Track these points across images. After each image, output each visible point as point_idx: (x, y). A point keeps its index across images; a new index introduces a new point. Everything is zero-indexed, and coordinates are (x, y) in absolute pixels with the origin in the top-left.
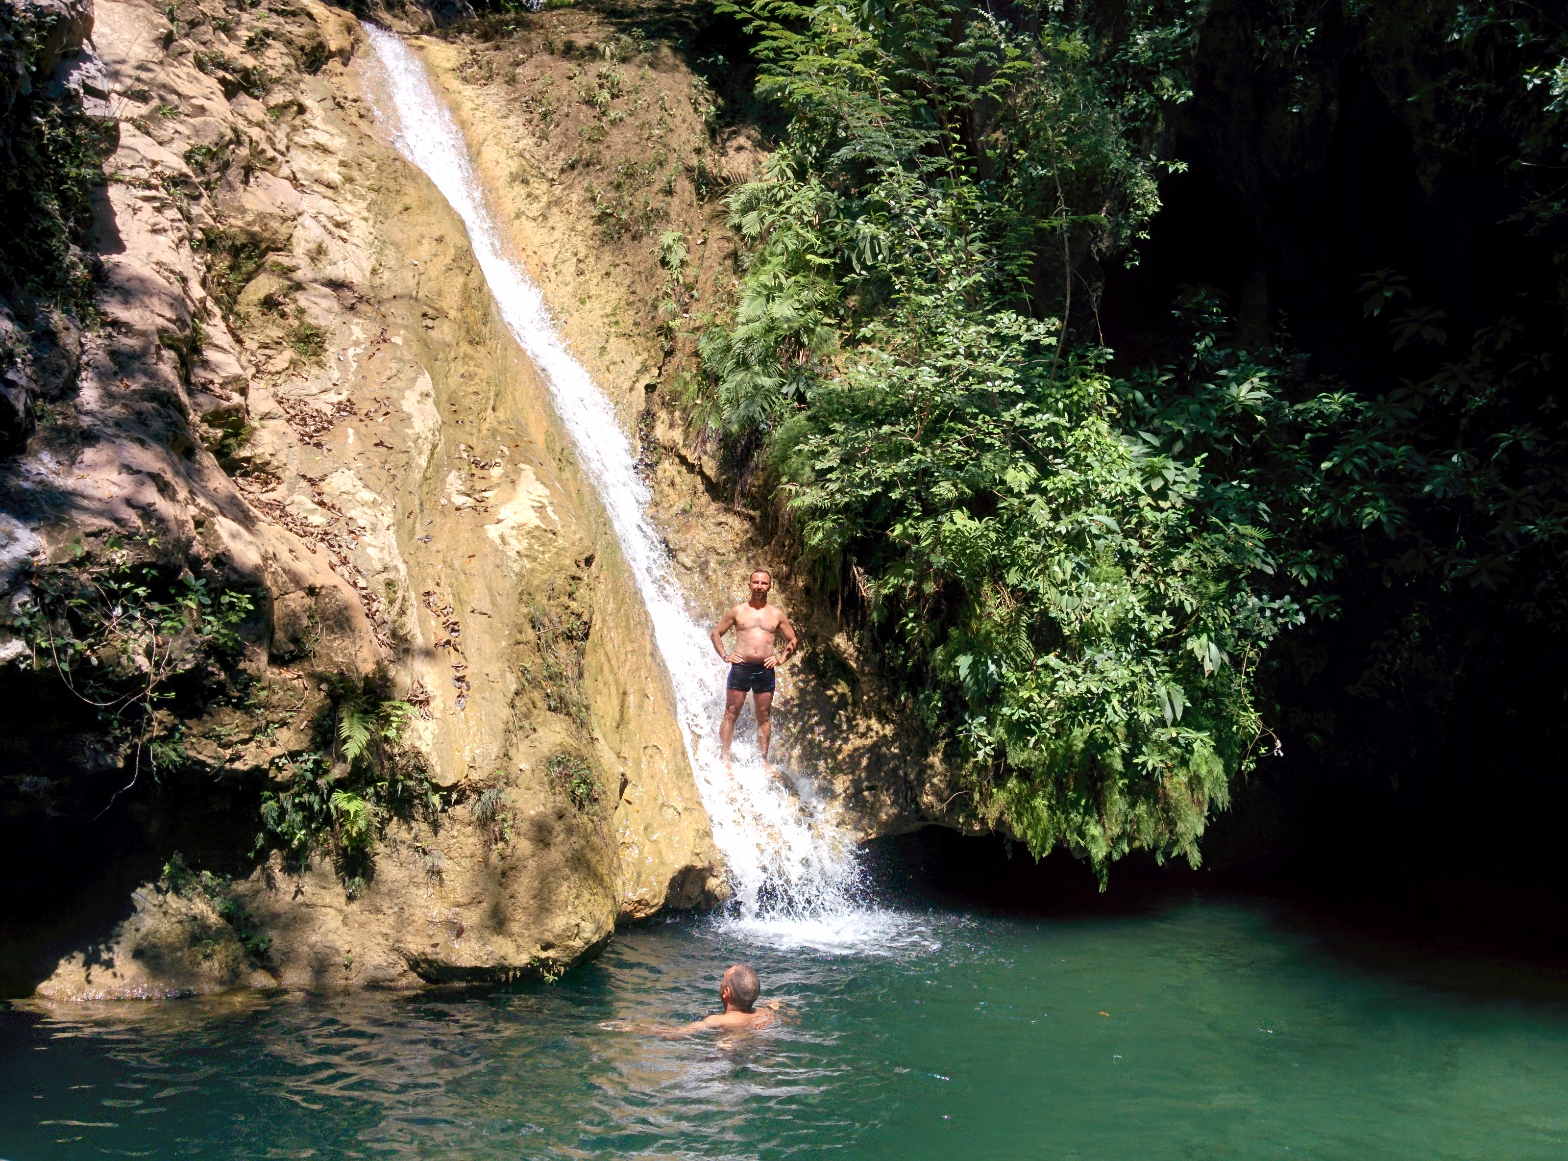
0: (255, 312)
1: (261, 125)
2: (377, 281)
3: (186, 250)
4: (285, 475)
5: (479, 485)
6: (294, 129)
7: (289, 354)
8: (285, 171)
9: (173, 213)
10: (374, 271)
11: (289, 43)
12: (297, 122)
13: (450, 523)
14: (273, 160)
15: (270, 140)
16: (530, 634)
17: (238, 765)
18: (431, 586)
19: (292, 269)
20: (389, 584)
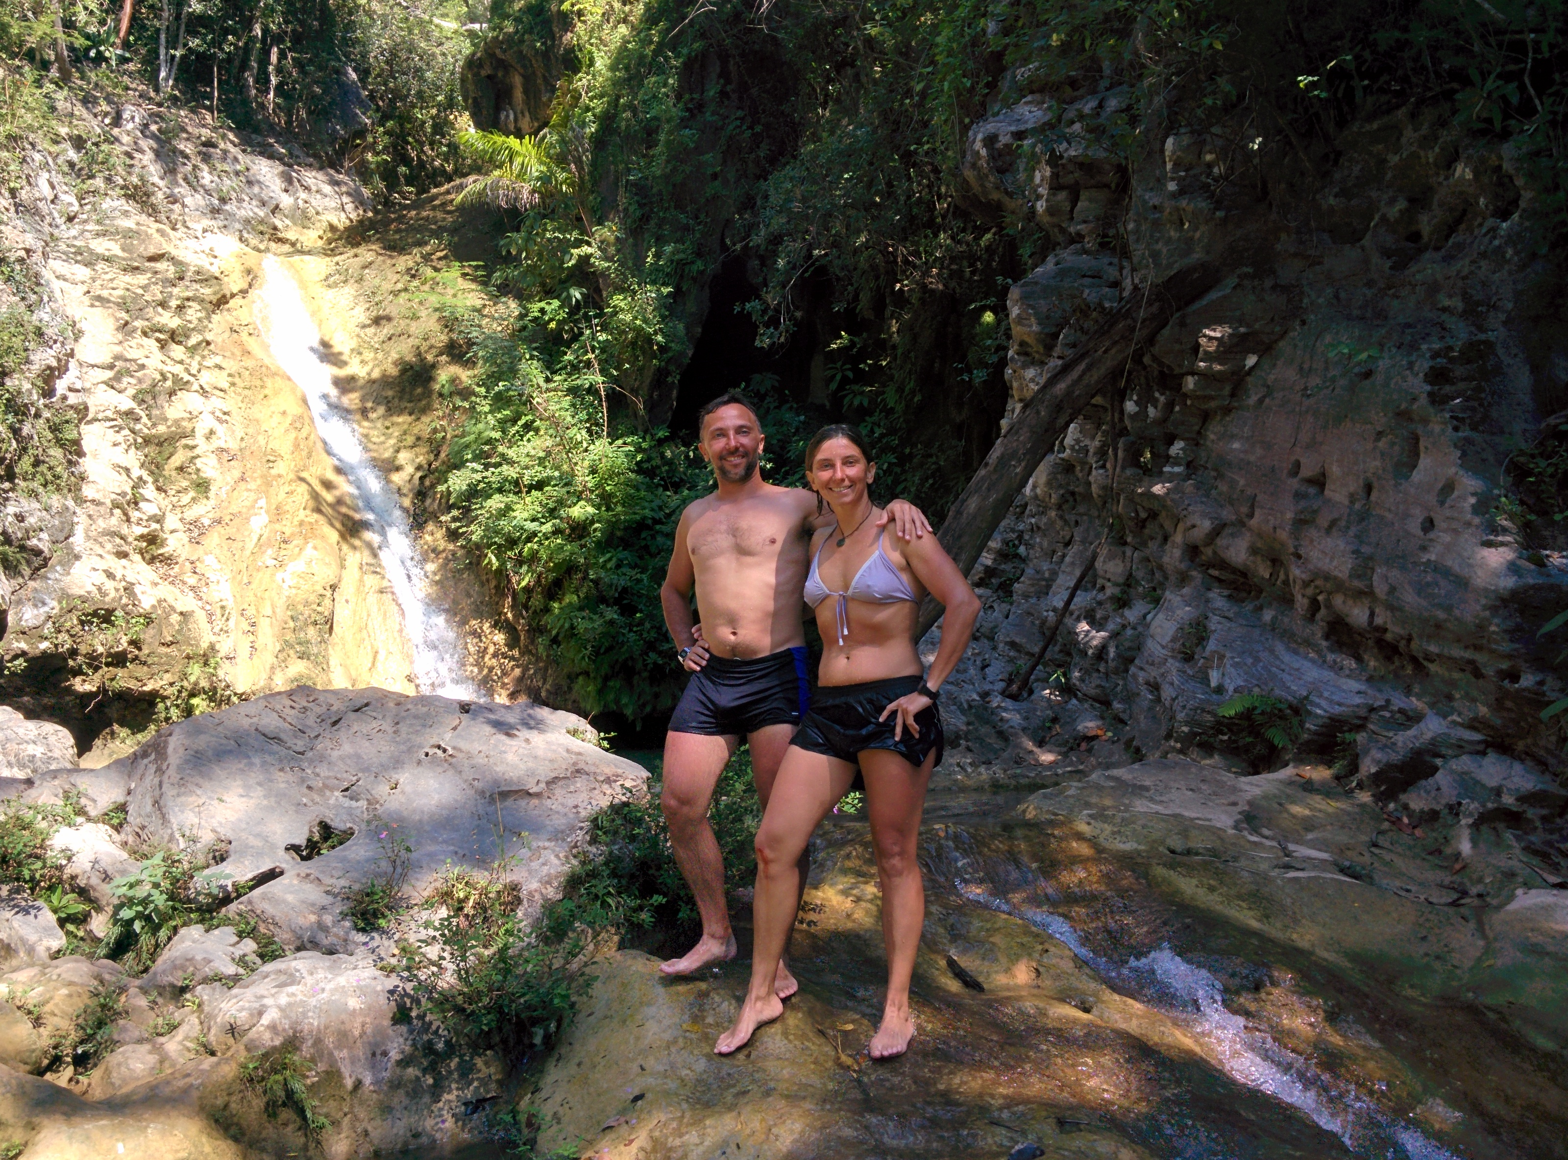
0: (174, 473)
1: (181, 362)
2: (243, 445)
3: (133, 450)
4: (180, 560)
5: (283, 552)
6: (203, 357)
7: (192, 494)
8: (196, 387)
9: (126, 432)
10: (242, 439)
11: (202, 301)
12: (206, 352)
13: (260, 574)
14: (188, 382)
15: (187, 370)
16: (291, 624)
17: (145, 688)
18: (246, 606)
19: (194, 447)
20: (223, 607)
